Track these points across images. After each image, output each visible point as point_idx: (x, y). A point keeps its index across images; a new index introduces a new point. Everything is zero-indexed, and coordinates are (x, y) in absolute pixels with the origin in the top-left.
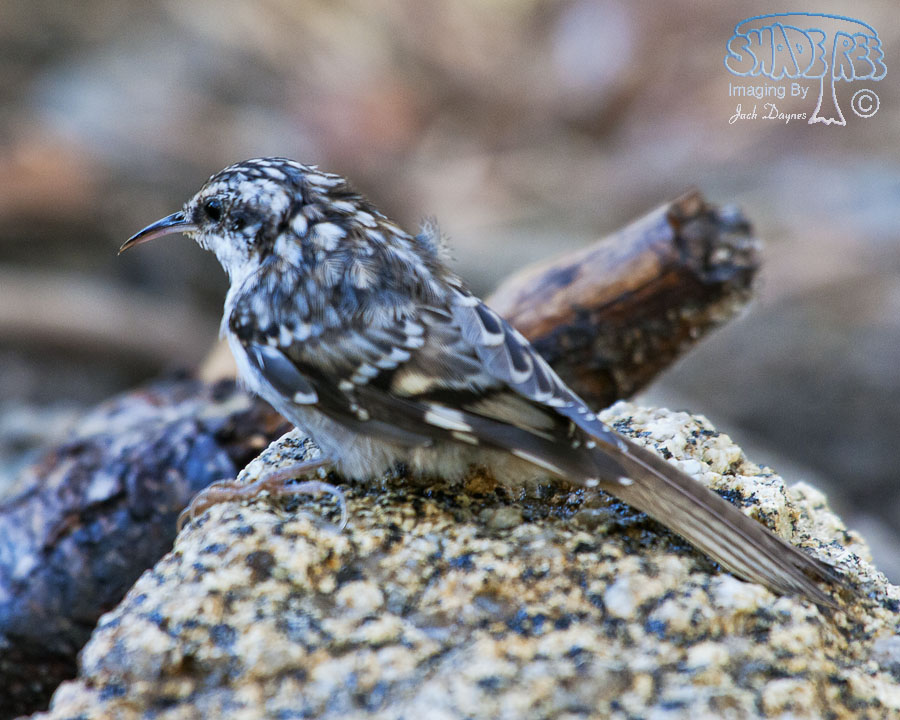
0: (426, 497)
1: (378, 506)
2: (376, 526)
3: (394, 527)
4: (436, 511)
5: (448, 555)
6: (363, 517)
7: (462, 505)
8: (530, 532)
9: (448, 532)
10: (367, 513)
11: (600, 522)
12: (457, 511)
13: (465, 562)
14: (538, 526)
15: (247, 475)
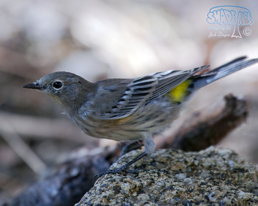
0: (161, 171)
1: (148, 174)
2: (148, 179)
3: (152, 179)
4: (163, 175)
5: (167, 186)
6: (144, 177)
7: (170, 173)
8: (188, 179)
9: (166, 180)
10: (145, 176)
11: (207, 177)
12: (169, 175)
13: (171, 188)
14: (191, 178)
15: (113, 166)
